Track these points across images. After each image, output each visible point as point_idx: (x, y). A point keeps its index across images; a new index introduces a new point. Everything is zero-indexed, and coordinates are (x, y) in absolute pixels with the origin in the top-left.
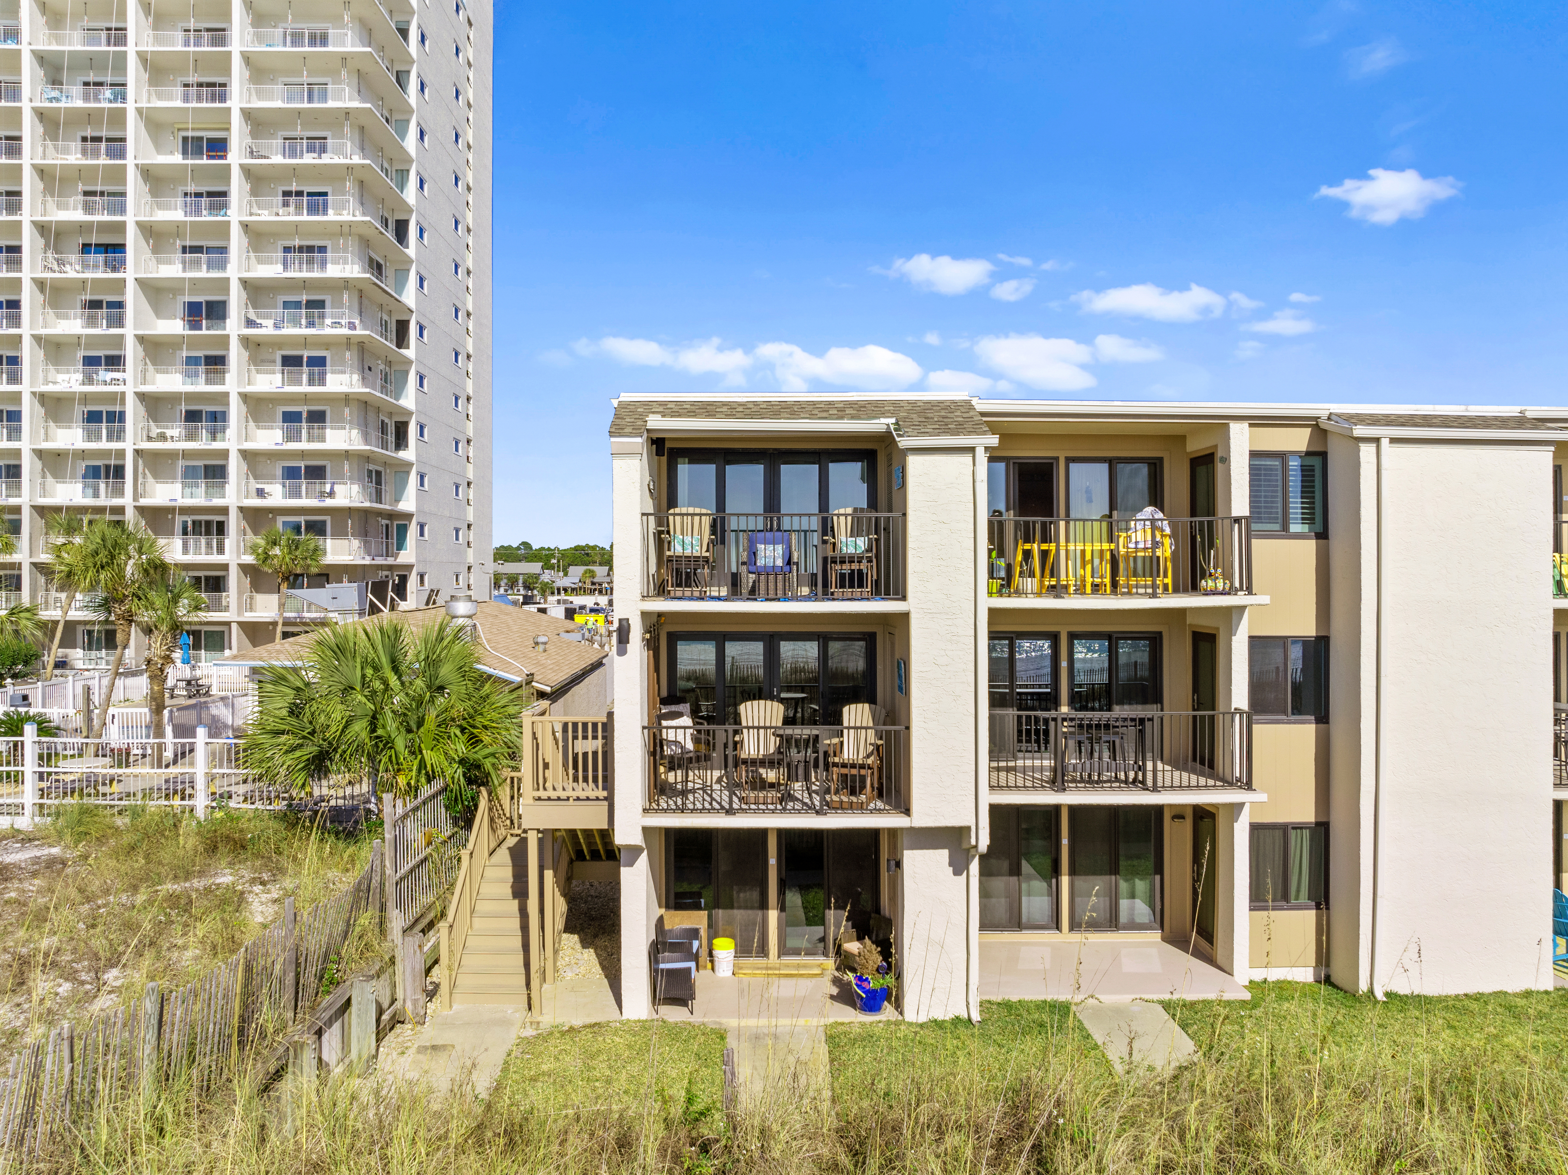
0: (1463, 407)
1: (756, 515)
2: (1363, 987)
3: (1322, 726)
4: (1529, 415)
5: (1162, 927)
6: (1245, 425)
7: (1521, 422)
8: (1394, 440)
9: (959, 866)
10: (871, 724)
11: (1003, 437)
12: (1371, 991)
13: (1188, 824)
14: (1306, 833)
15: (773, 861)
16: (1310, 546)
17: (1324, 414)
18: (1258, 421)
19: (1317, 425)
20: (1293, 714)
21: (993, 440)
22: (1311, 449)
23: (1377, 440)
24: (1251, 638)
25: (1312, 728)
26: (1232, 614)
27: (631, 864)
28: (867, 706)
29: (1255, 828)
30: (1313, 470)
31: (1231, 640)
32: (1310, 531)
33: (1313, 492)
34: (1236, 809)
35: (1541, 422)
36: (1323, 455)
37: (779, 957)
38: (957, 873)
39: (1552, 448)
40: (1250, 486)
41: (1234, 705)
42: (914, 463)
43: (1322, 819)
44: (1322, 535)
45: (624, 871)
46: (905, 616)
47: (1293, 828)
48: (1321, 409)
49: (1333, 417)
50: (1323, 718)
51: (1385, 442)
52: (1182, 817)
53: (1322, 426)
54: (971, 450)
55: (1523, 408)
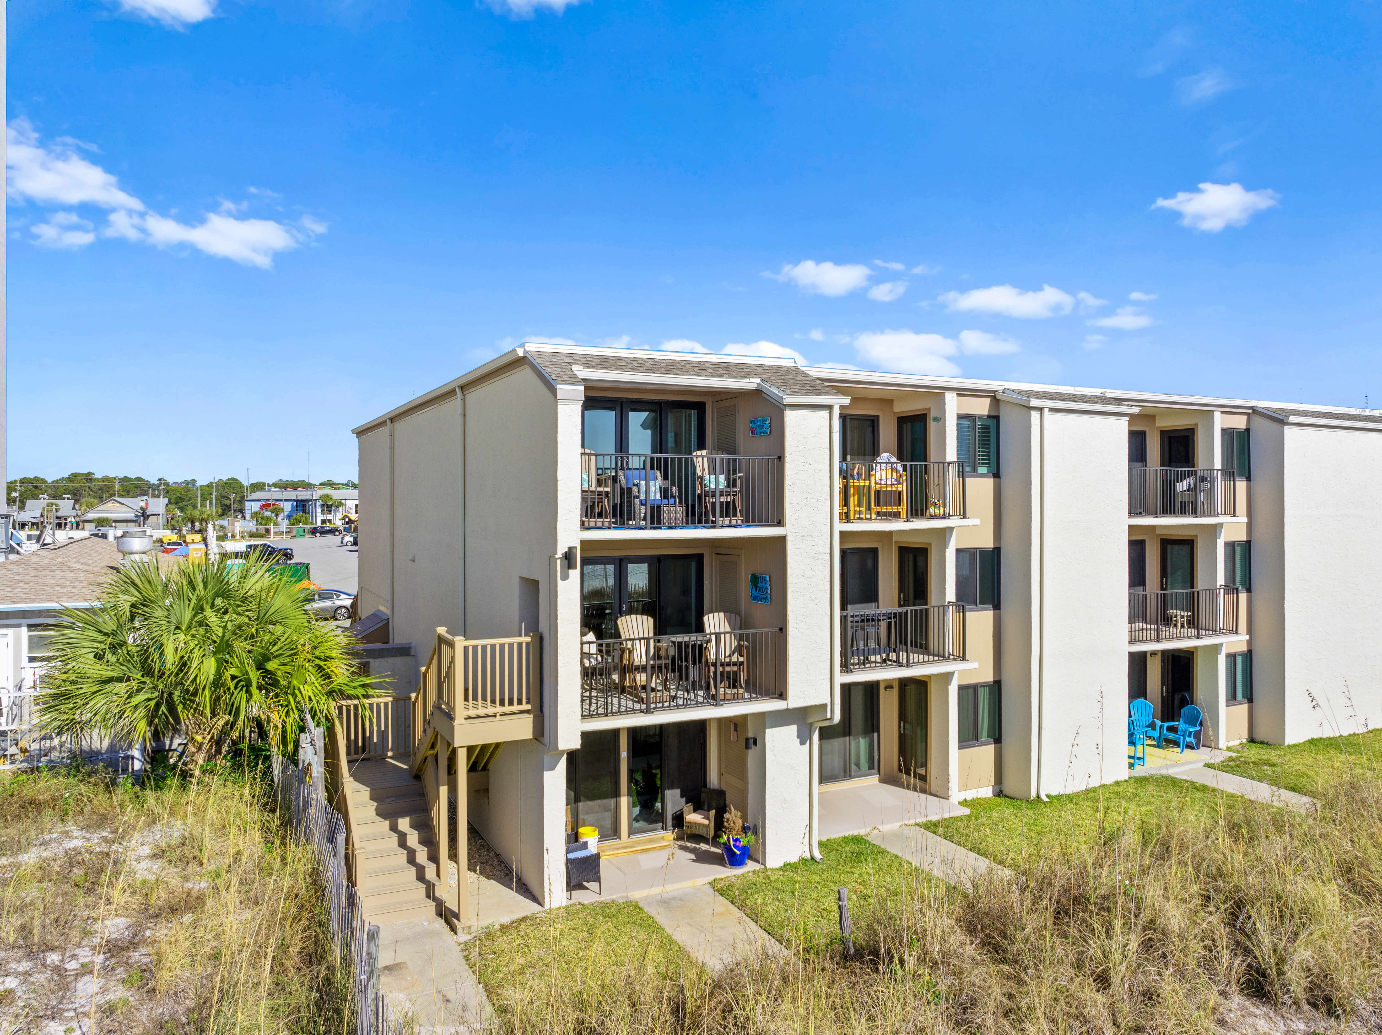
0: (1072, 388)
1: (611, 455)
2: (1033, 794)
3: (996, 611)
4: (1108, 395)
5: (879, 773)
6: (954, 394)
7: (1102, 399)
8: (1051, 410)
9: (804, 738)
10: (728, 629)
11: (854, 400)
12: (1038, 796)
13: (895, 692)
14: (987, 689)
15: (624, 755)
16: (990, 482)
17: (1000, 389)
18: (963, 392)
19: (995, 396)
20: (980, 604)
21: (846, 401)
22: (991, 414)
23: (1041, 409)
24: (957, 549)
25: (991, 613)
26: (944, 534)
27: (553, 768)
28: (722, 614)
29: (961, 688)
30: (989, 429)
31: (945, 552)
32: (988, 471)
33: (989, 444)
34: (948, 677)
35: (1119, 401)
36: (997, 418)
37: (629, 837)
38: (802, 743)
39: (1128, 419)
40: (958, 439)
41: (948, 600)
42: (790, 415)
43: (997, 679)
44: (997, 475)
45: (547, 775)
46: (782, 540)
47: (981, 687)
48: (998, 385)
49: (1006, 391)
50: (997, 607)
51: (1046, 410)
52: (891, 687)
53: (998, 397)
54: (830, 407)
55: (1103, 390)
